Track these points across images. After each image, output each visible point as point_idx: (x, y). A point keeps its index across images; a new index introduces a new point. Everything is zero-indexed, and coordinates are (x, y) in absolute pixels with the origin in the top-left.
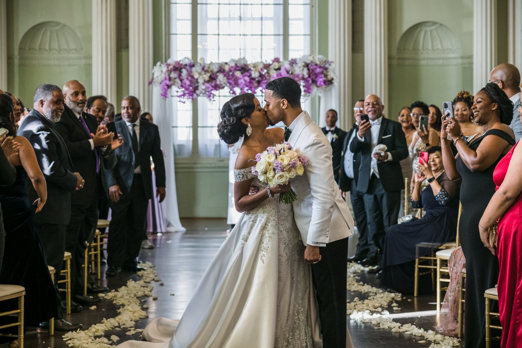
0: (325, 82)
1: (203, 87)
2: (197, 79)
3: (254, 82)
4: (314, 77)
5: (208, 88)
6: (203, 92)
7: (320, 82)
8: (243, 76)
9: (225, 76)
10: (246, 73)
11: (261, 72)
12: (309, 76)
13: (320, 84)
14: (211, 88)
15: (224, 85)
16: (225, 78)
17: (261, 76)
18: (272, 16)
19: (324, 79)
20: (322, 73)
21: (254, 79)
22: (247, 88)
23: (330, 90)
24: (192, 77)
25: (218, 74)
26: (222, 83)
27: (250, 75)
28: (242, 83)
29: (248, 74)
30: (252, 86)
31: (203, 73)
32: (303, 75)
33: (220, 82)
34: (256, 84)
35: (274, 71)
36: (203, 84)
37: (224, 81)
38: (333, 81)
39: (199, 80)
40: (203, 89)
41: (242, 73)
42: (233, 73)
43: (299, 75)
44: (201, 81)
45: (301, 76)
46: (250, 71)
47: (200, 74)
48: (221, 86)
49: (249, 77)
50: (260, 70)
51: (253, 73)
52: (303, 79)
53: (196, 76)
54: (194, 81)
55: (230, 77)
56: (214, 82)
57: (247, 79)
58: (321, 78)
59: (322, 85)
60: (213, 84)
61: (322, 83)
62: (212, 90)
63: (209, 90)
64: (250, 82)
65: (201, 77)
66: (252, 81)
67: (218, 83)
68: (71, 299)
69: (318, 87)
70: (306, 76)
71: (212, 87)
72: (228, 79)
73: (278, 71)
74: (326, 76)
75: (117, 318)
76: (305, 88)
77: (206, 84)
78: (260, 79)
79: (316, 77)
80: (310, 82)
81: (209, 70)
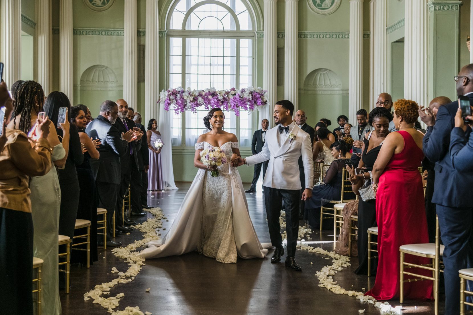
0: (262, 103)
1: (190, 105)
2: (186, 100)
3: (220, 102)
4: (255, 100)
5: (193, 105)
6: (189, 107)
7: (259, 103)
8: (213, 99)
9: (202, 98)
10: (215, 97)
11: (224, 96)
12: (253, 99)
13: (259, 104)
14: (194, 105)
15: (202, 104)
16: (203, 99)
17: (224, 98)
18: (229, 63)
19: (261, 101)
20: (260, 97)
21: (219, 100)
22: (215, 106)
23: (265, 108)
24: (183, 99)
25: (198, 97)
26: (201, 102)
27: (218, 98)
28: (212, 102)
29: (216, 97)
30: (218, 104)
31: (189, 96)
32: (249, 99)
33: (200, 102)
34: (221, 103)
35: (232, 96)
36: (190, 103)
37: (202, 102)
38: (267, 102)
39: (187, 101)
40: (189, 106)
41: (213, 97)
42: (207, 97)
43: (246, 98)
44: (188, 101)
45: (248, 99)
46: (217, 96)
47: (188, 97)
48: (200, 104)
49: (216, 99)
50: (223, 95)
51: (219, 96)
52: (249, 101)
53: (185, 98)
54: (184, 101)
55: (206, 99)
56: (196, 101)
57: (216, 100)
58: (260, 100)
59: (260, 105)
60: (195, 103)
61: (260, 104)
62: (195, 106)
63: (193, 106)
64: (217, 102)
65: (188, 99)
66: (218, 101)
67: (198, 102)
68: (115, 228)
69: (258, 106)
70: (251, 99)
71: (195, 104)
72: (204, 100)
73: (234, 96)
74: (262, 99)
75: (143, 240)
76: (250, 106)
77: (191, 103)
78: (223, 100)
79: (257, 100)
80: (253, 102)
81: (193, 95)
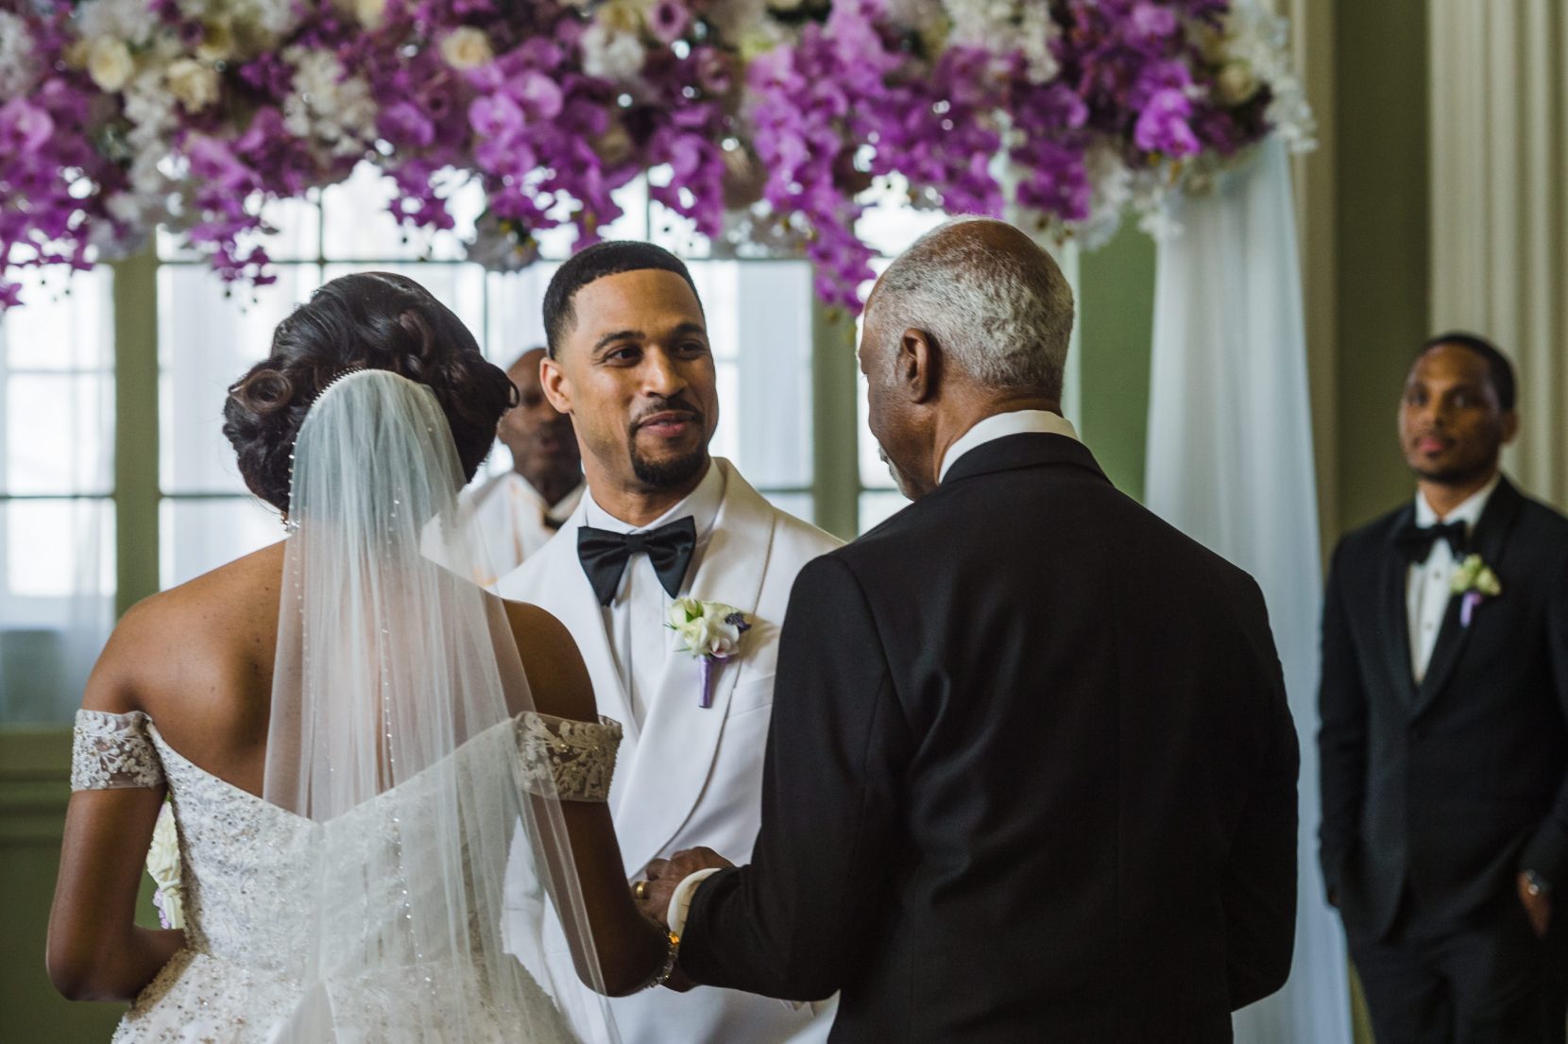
0: (1199, 117)
1: (172, 166)
2: (119, 99)
3: (601, 117)
4: (1108, 79)
5: (213, 169)
6: (174, 204)
7: (1164, 119)
8: (510, 73)
9: (351, 67)
10: (526, 52)
11: (664, 35)
12: (1070, 73)
13: (1165, 134)
14: (237, 172)
15: (347, 146)
16: (356, 87)
17: (659, 65)
19: (1193, 91)
20: (1177, 40)
21: (600, 93)
22: (538, 175)
23: (1238, 192)
24: (80, 81)
25: (294, 53)
26: (331, 131)
27: (575, 59)
28: (495, 127)
29: (555, 55)
30: (583, 151)
31: (169, 46)
32: (1022, 63)
33: (312, 115)
34: (617, 139)
35: (772, 31)
36: (172, 137)
37: (349, 117)
38: (1272, 113)
39: (135, 107)
40: (168, 186)
41: (500, 47)
42: (427, 45)
43: (982, 57)
44: (148, 111)
45: (998, 67)
46: (568, 31)
47: (141, 53)
48: (323, 158)
49: (556, 75)
50: (651, 16)
51: (592, 39)
52: (1020, 92)
53: (110, 74)
54: (96, 110)
55: (402, 79)
56: (262, 116)
57: (540, 89)
58: (1173, 83)
59: (1177, 148)
60: (255, 139)
61: (1181, 131)
62: (245, 188)
63: (223, 185)
64: (569, 122)
65: (148, 81)
66: (584, 108)
67: (297, 125)
69: (1138, 160)
70: (1045, 68)
71: (247, 159)
72: (383, 93)
73: (809, 29)
74: (1208, 69)
76: (1030, 175)
77: (195, 139)
78: (652, 95)
79: (1128, 78)
80: (1079, 117)
81: (224, 21)
